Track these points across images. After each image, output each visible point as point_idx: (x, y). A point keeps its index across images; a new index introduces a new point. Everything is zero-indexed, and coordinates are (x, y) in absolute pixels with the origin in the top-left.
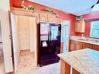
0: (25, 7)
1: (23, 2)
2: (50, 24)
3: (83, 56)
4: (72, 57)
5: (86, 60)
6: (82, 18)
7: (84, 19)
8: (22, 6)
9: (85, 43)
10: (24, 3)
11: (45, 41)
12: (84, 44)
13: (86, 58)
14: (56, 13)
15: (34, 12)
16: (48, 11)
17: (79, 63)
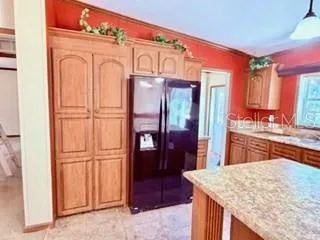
0: (89, 28)
1: (83, 13)
2: (165, 82)
3: (264, 180)
4: (228, 181)
5: (271, 192)
6: (270, 63)
7: (274, 65)
8: (81, 24)
9: (279, 143)
10: (87, 16)
11: (147, 132)
12: (274, 148)
13: (272, 187)
14: (185, 46)
15: (116, 42)
16: (161, 41)
17: (247, 198)
